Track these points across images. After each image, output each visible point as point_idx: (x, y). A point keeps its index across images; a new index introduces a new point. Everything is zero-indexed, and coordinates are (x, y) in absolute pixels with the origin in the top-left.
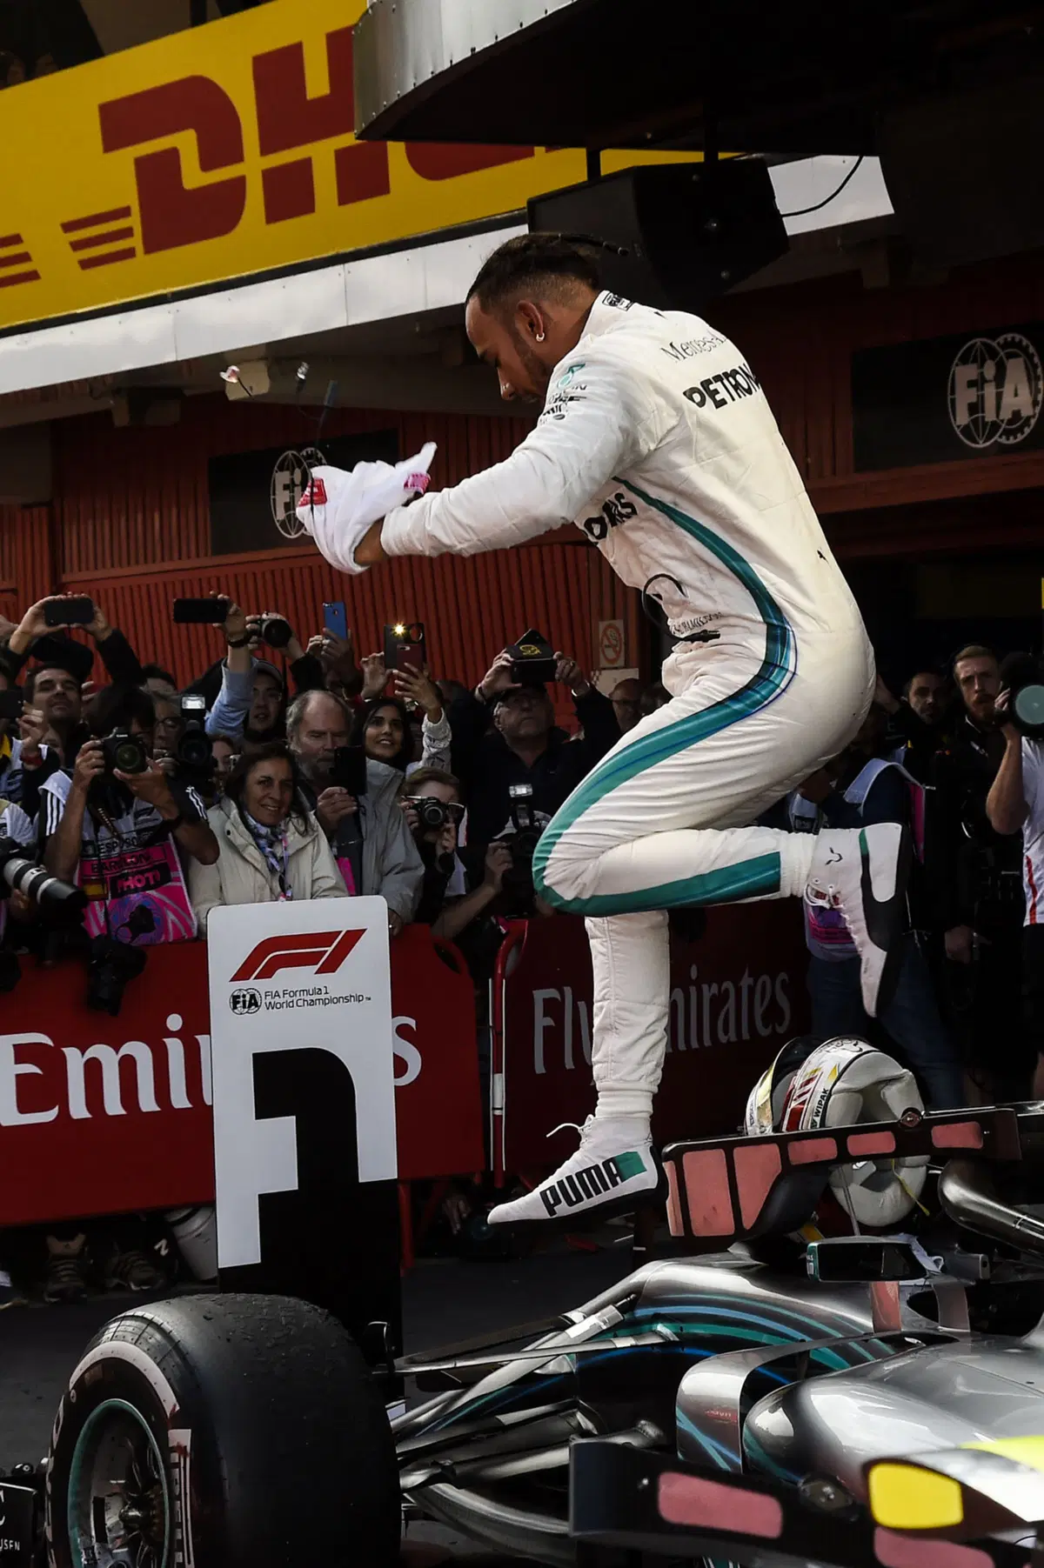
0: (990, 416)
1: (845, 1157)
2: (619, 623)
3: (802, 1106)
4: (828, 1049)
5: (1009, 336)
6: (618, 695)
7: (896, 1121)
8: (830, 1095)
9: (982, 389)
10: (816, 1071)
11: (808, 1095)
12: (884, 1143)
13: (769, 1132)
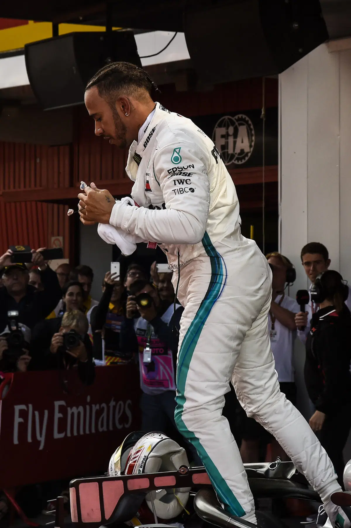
0: (230, 151)
1: (153, 487)
2: (61, 238)
3: (134, 463)
4: (147, 437)
5: (240, 116)
6: (59, 271)
7: (176, 471)
8: (147, 458)
9: (228, 139)
10: (142, 447)
11: (137, 458)
12: (171, 481)
13: (119, 475)
